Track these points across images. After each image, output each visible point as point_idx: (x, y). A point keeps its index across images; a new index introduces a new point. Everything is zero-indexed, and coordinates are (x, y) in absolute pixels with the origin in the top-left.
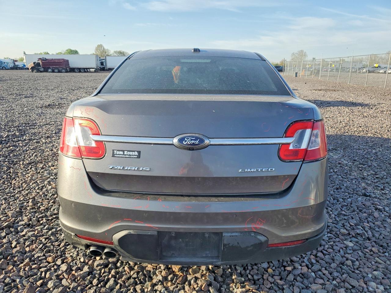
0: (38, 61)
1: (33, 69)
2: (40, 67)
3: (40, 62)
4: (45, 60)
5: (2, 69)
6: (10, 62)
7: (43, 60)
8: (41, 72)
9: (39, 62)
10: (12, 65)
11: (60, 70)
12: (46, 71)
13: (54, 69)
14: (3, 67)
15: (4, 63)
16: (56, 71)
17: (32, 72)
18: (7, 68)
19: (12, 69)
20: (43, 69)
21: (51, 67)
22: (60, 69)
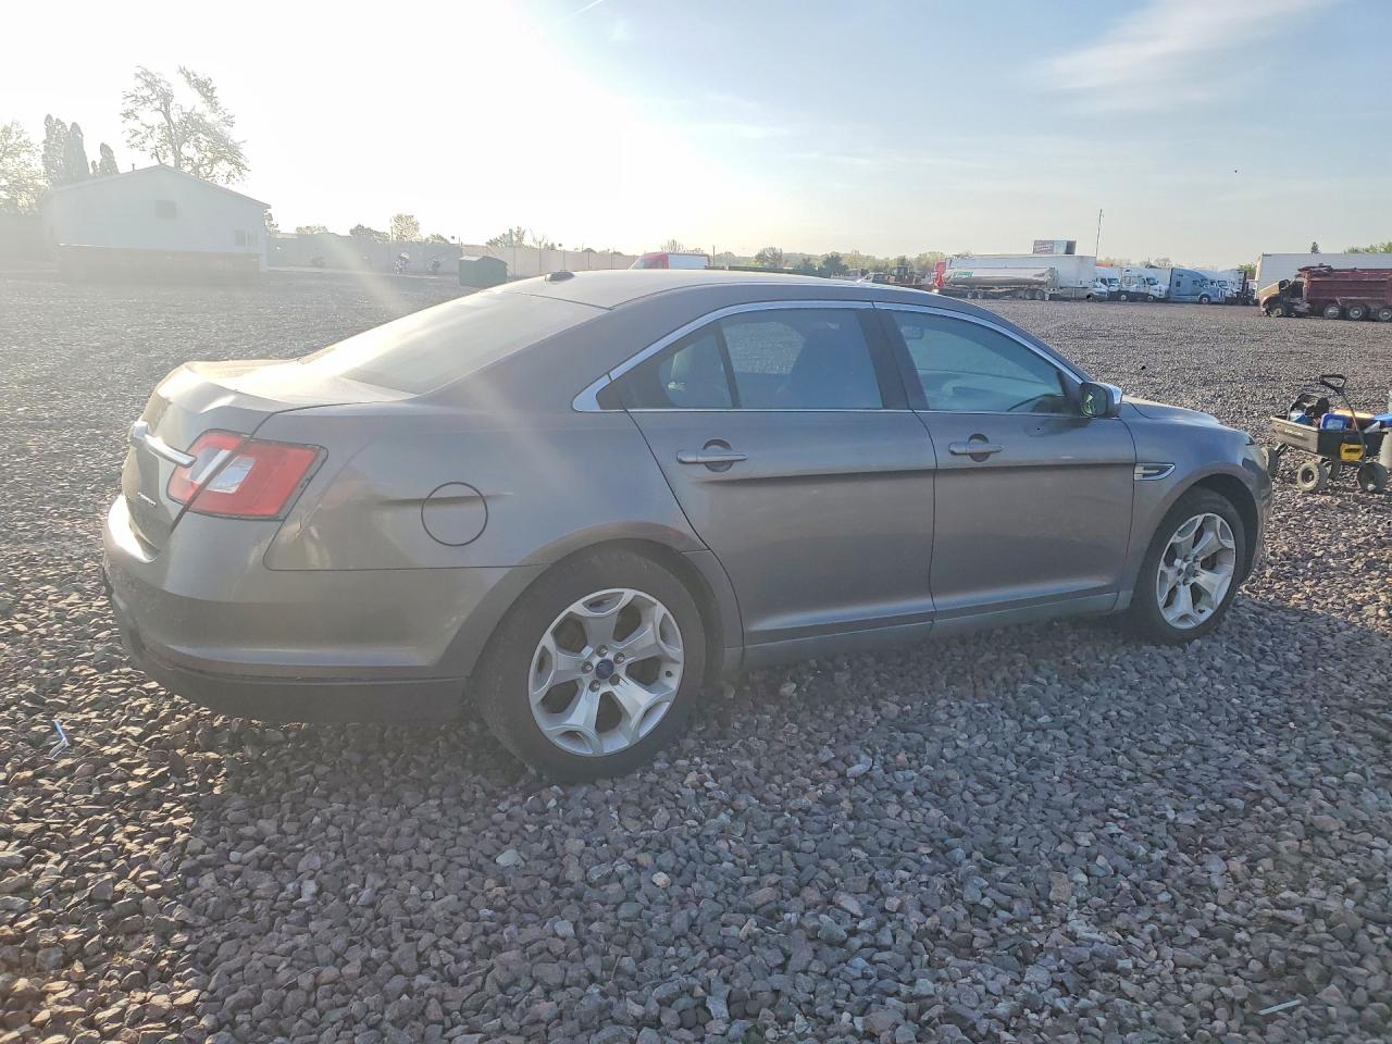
0: (1299, 276)
1: (1272, 303)
2: (1297, 300)
3: (1305, 281)
4: (1325, 275)
5: (1200, 303)
6: (1233, 279)
7: (1318, 274)
8: (1300, 315)
9: (1299, 279)
10: (1232, 290)
11: (1373, 311)
12: (1317, 311)
13: (1348, 305)
14: (1202, 296)
15: (1212, 283)
16: (1355, 313)
17: (1268, 314)
18: (1214, 299)
19: (1230, 301)
20: (1307, 305)
21: (1338, 299)
22: (1373, 307)
